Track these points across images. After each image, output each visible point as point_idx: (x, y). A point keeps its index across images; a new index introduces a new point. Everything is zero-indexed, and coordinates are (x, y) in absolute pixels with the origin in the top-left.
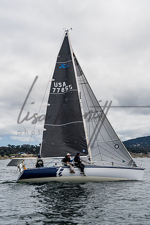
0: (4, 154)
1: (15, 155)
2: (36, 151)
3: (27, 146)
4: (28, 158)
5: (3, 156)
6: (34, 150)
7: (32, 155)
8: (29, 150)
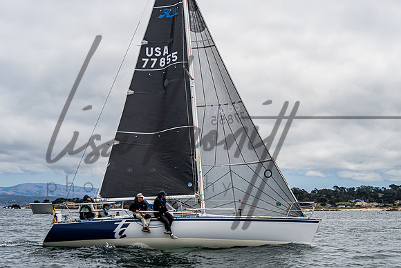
0: (325, 201)
1: (346, 203)
2: (382, 197)
3: (368, 188)
4: (369, 209)
5: (323, 205)
6: (380, 195)
7: (375, 204)
8: (371, 196)
